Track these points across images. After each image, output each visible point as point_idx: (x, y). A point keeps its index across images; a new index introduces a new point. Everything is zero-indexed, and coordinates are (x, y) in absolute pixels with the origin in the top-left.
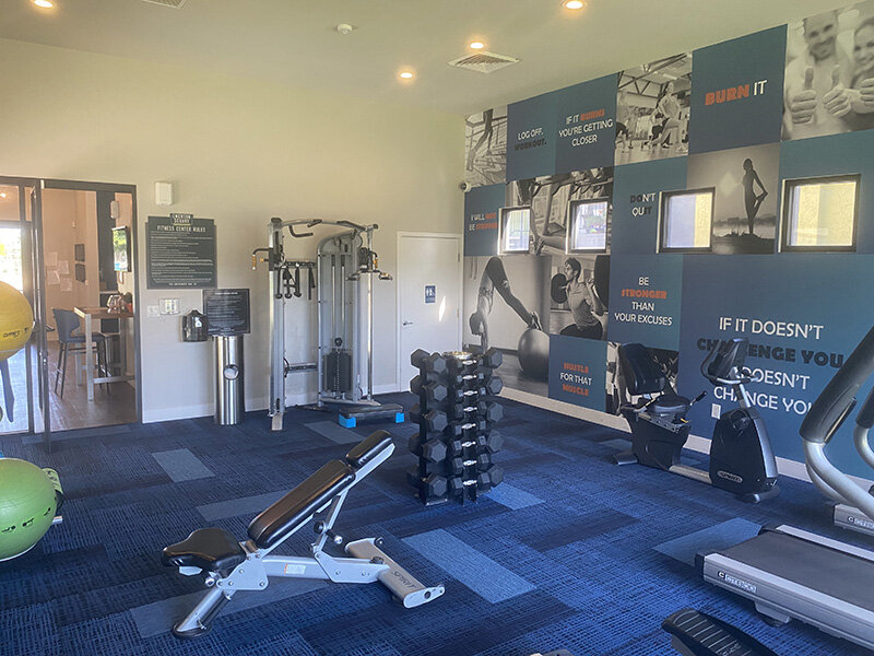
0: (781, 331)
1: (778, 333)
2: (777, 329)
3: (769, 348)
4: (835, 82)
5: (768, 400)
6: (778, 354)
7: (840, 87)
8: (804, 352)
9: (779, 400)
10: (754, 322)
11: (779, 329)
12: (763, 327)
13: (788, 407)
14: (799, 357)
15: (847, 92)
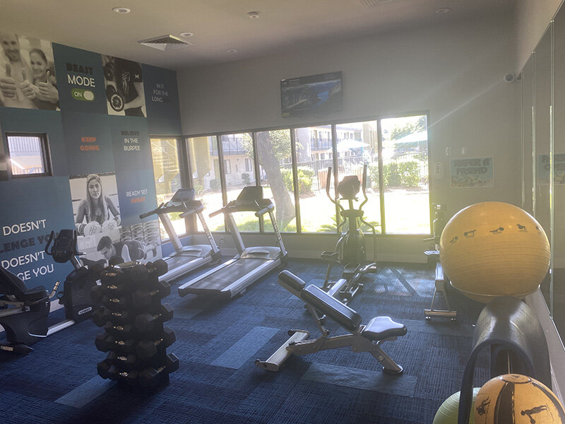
0: (23, 229)
1: (22, 231)
2: (21, 228)
3: (17, 242)
4: (25, 79)
5: (24, 275)
6: (24, 244)
7: (27, 82)
8: (39, 238)
9: (31, 272)
10: (4, 228)
11: (22, 228)
12: (11, 230)
13: (36, 274)
14: (37, 242)
15: (32, 86)
